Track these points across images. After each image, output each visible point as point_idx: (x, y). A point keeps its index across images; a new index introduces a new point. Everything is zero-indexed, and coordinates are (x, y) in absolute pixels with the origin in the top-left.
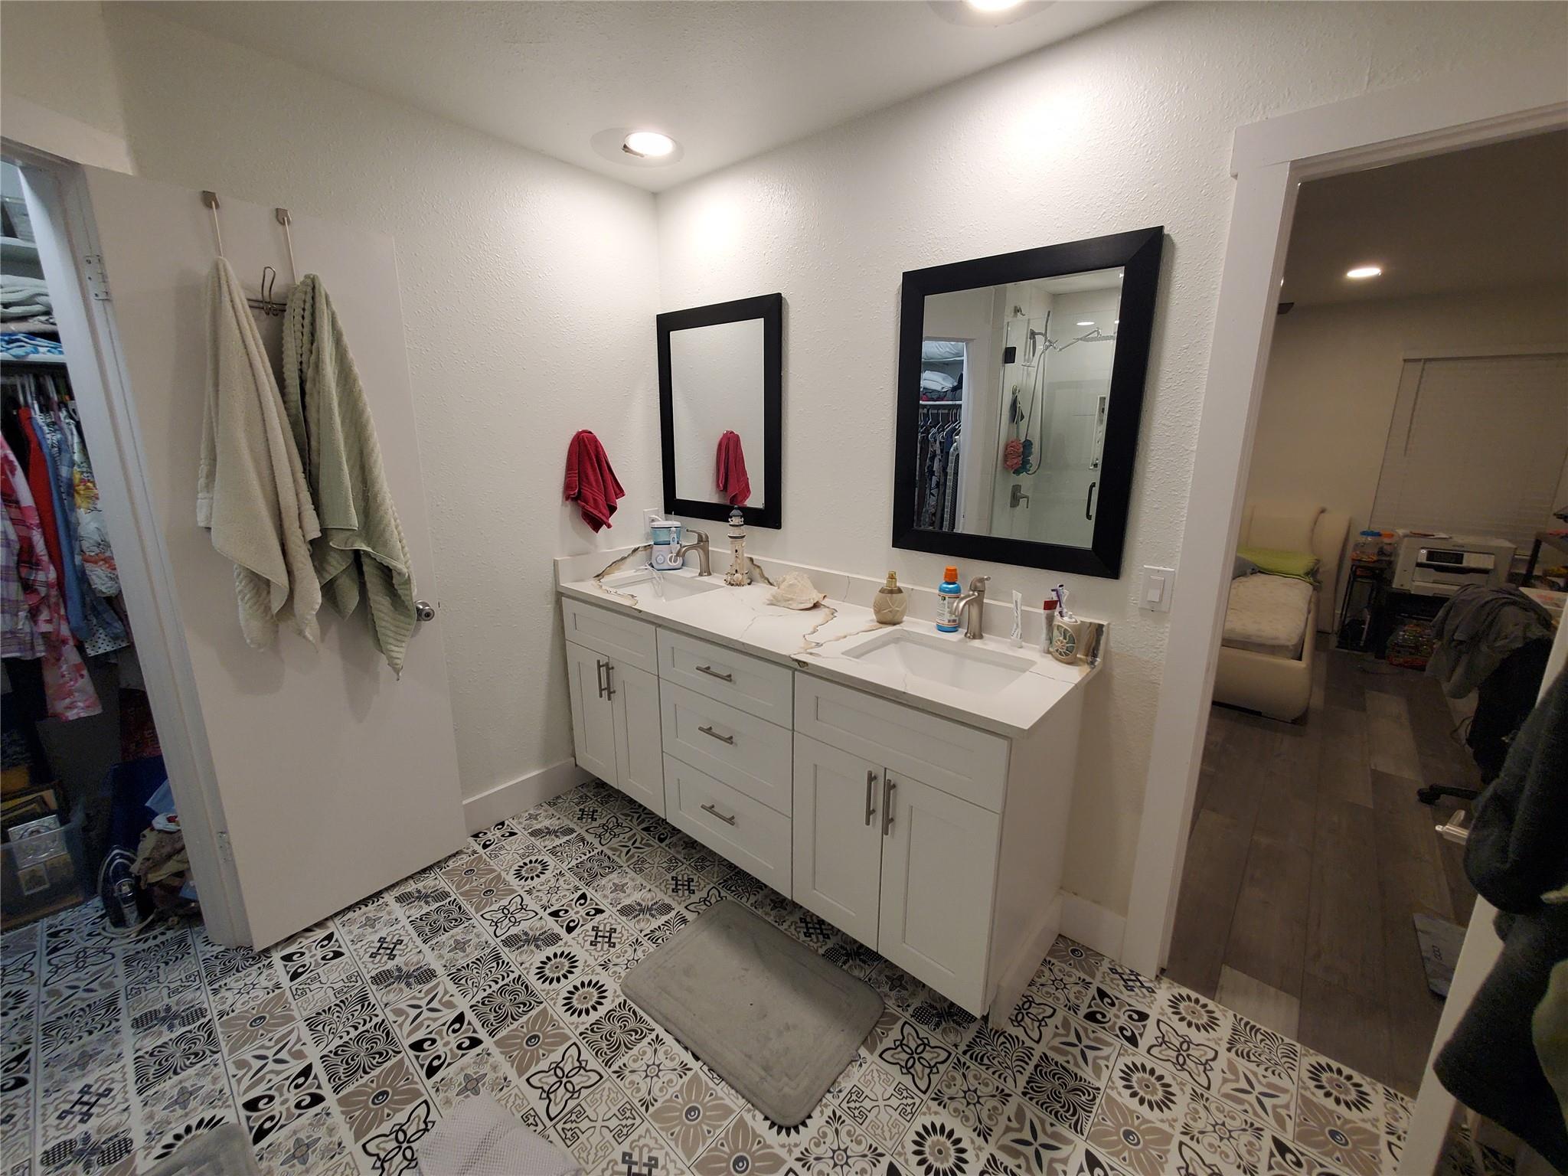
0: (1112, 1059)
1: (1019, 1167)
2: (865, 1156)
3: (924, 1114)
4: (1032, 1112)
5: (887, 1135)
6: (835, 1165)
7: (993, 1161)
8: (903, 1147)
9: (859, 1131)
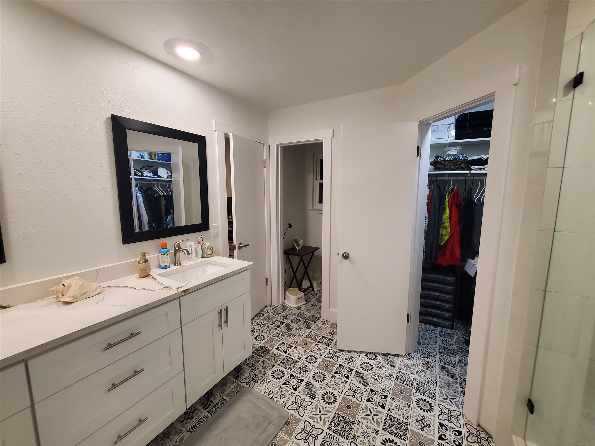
0: (253, 342)
1: (280, 360)
2: (281, 390)
3: (269, 377)
4: (267, 356)
5: (275, 385)
6: (284, 397)
7: (279, 365)
8: (278, 382)
9: (275, 392)
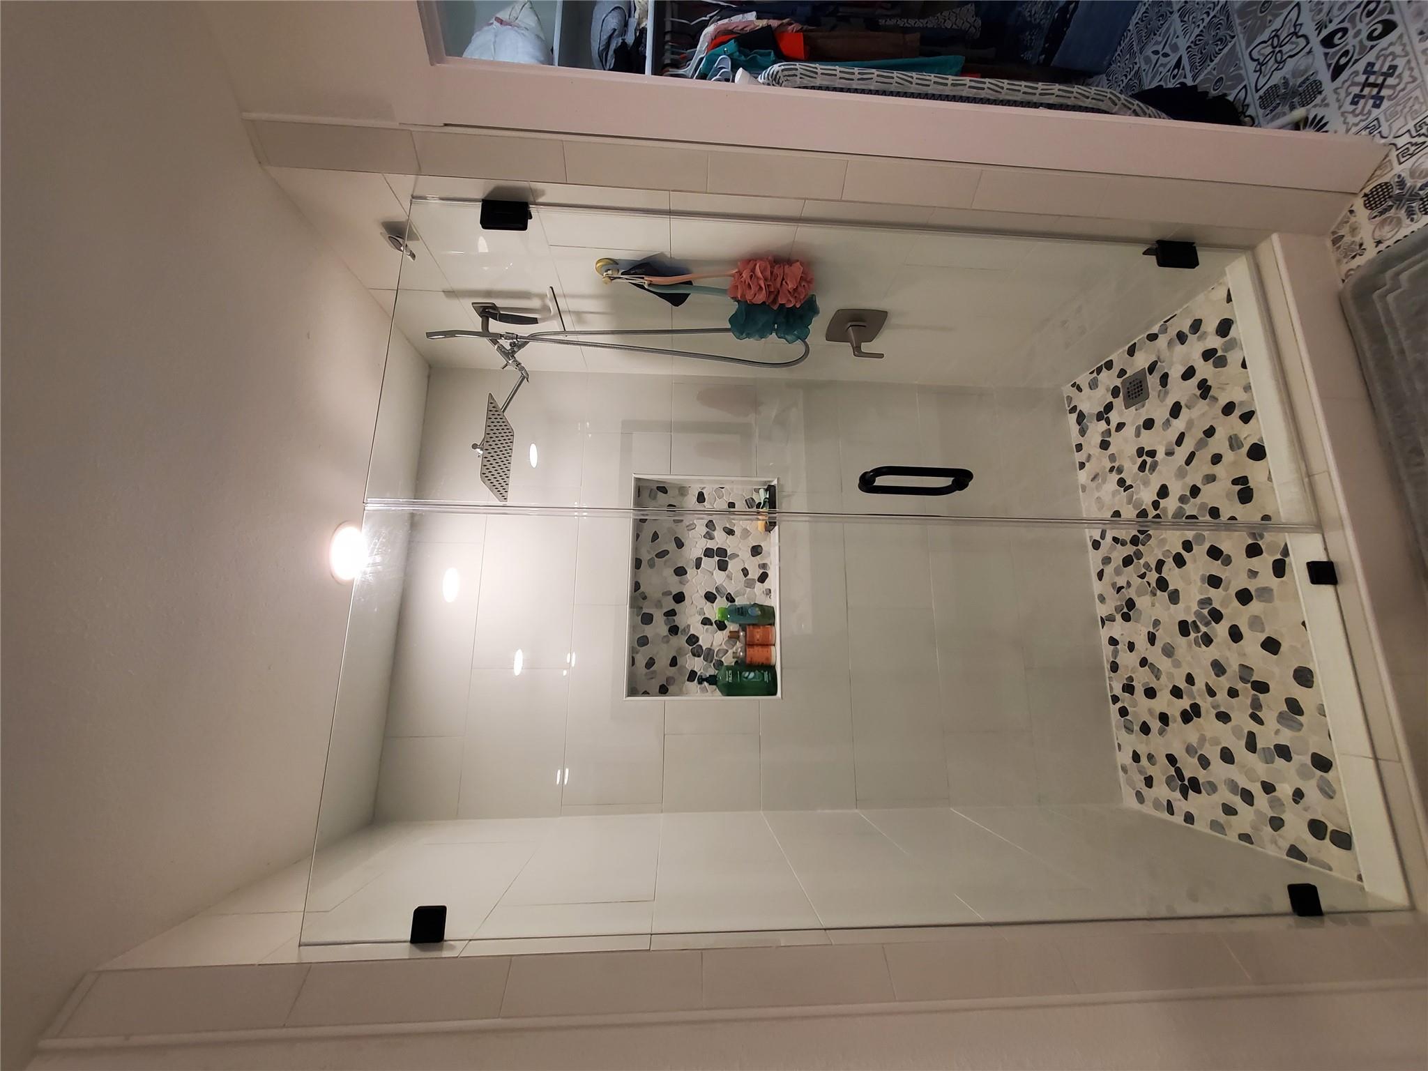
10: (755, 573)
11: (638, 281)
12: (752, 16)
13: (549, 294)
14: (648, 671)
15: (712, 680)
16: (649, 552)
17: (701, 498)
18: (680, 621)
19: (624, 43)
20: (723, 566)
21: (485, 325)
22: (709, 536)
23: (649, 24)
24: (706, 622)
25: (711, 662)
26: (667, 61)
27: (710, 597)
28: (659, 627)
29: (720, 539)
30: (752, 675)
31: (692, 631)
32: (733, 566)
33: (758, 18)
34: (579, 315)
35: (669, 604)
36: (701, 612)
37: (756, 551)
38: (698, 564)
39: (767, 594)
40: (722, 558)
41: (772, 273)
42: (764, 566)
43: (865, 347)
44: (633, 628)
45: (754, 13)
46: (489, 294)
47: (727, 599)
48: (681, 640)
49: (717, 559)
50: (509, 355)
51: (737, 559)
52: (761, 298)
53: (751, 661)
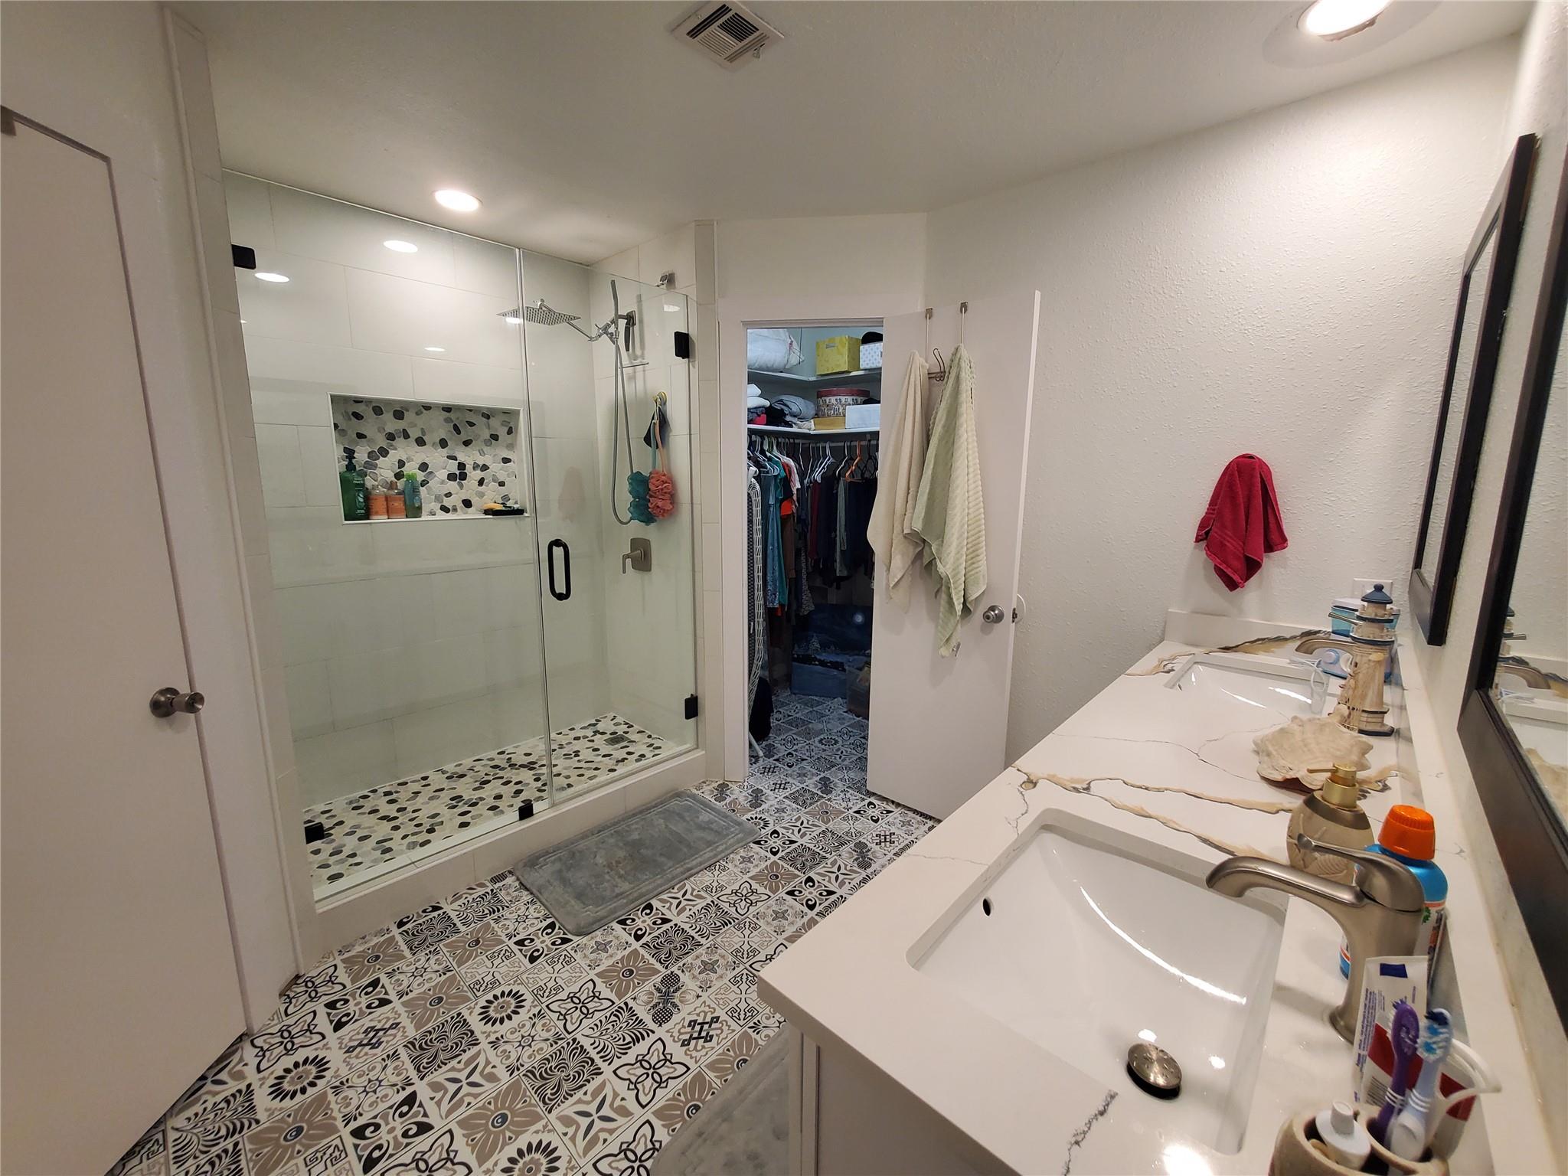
10: (447, 502)
11: (656, 417)
12: (798, 486)
13: (645, 361)
14: (350, 413)
15: (351, 467)
16: (458, 418)
17: (506, 460)
18: (400, 441)
19: (786, 415)
20: (451, 477)
21: (622, 317)
22: (476, 466)
23: (795, 429)
24: (401, 464)
25: (364, 467)
26: (780, 440)
27: (424, 467)
28: (393, 425)
29: (474, 475)
30: (362, 500)
31: (391, 452)
32: (453, 486)
33: (798, 489)
34: (633, 378)
35: (414, 433)
36: (410, 460)
37: (467, 504)
38: (453, 458)
39: (431, 513)
40: (460, 475)
41: (665, 493)
42: (455, 510)
43: (628, 561)
44: (389, 403)
45: (800, 487)
46: (641, 321)
47: (424, 481)
48: (383, 442)
49: (458, 472)
50: (605, 329)
51: (458, 488)
52: (651, 487)
53: (373, 499)
